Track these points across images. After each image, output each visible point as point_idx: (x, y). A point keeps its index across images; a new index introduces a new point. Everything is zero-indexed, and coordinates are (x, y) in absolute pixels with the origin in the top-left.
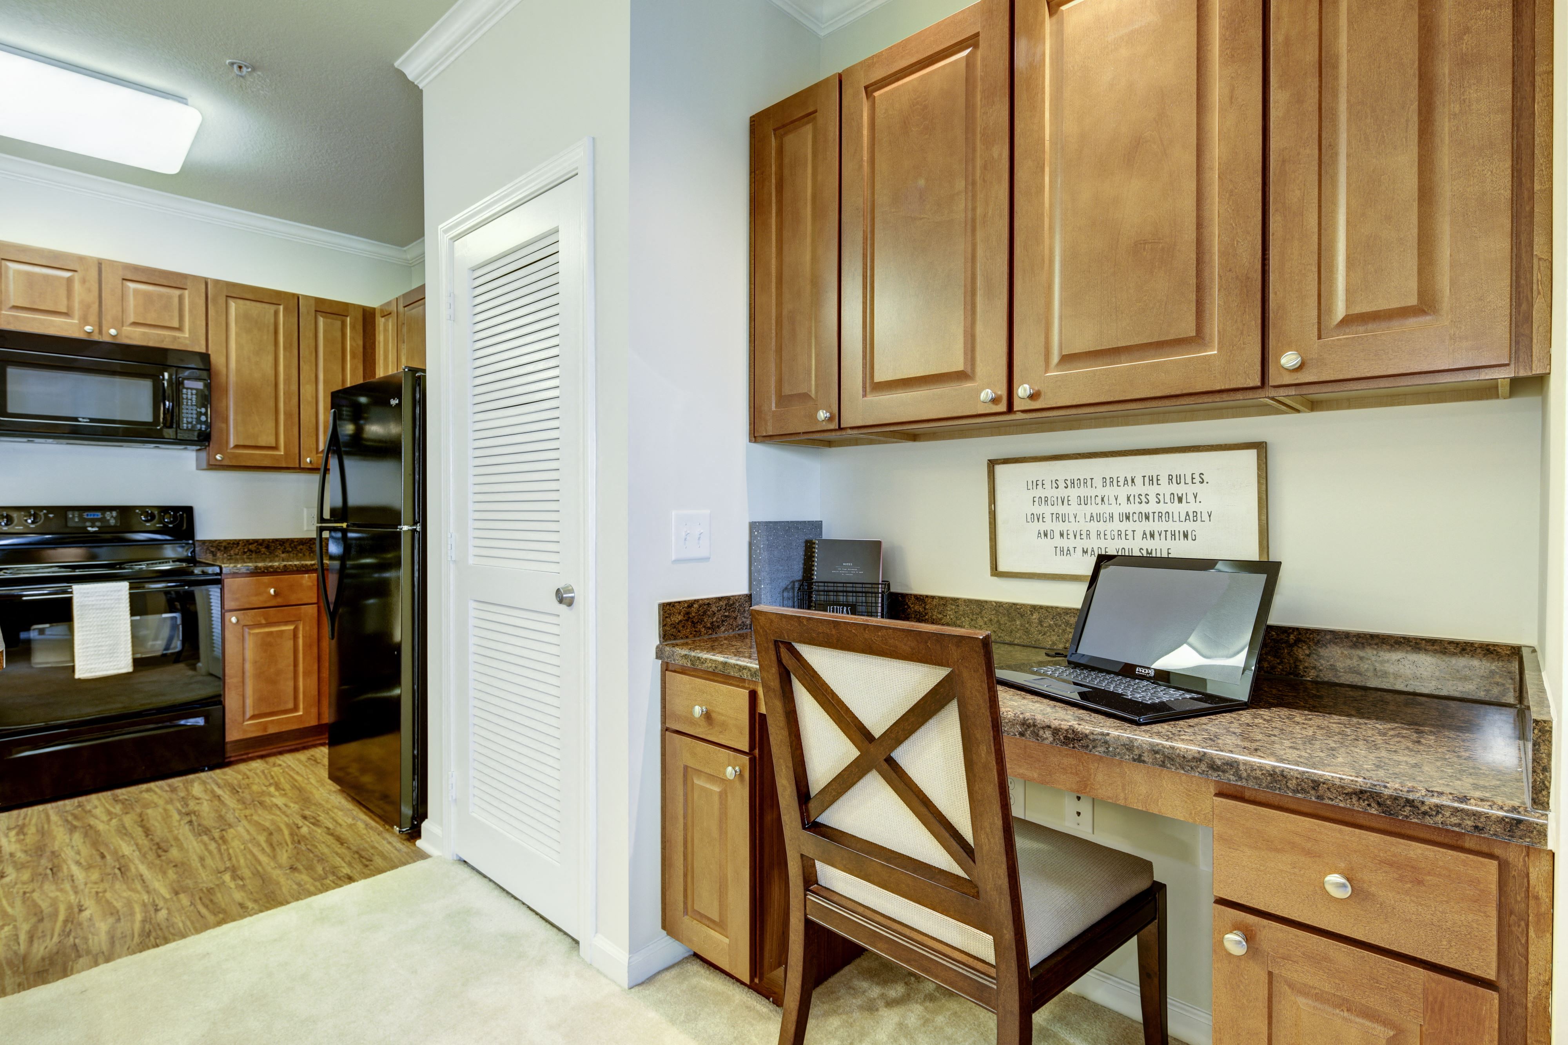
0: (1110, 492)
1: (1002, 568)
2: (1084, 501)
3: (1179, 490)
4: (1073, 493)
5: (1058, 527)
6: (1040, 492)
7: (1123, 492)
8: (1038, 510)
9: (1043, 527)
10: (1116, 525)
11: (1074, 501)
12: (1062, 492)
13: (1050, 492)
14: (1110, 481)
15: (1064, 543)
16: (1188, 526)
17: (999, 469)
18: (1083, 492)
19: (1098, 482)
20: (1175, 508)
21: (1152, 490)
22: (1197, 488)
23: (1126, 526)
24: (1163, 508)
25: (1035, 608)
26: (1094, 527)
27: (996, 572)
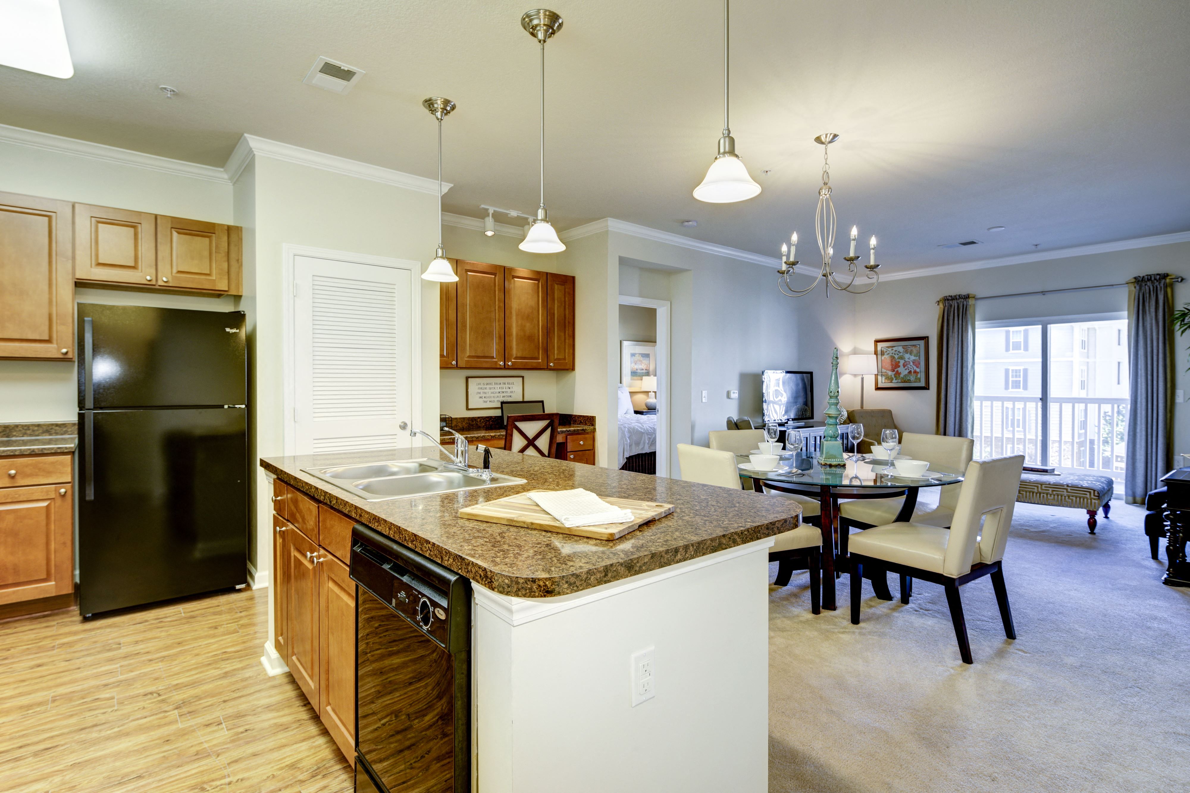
0: (496, 386)
1: (470, 407)
2: (490, 389)
3: (509, 386)
4: (488, 386)
5: (484, 395)
6: (480, 386)
7: (499, 386)
8: (479, 391)
9: (480, 395)
10: (497, 395)
11: (488, 388)
12: (485, 386)
13: (482, 386)
14: (496, 384)
15: (485, 400)
16: (511, 394)
17: (470, 379)
18: (490, 386)
19: (493, 384)
20: (508, 390)
21: (504, 386)
22: (512, 386)
23: (499, 395)
24: (506, 390)
25: (479, 418)
26: (492, 395)
27: (468, 409)
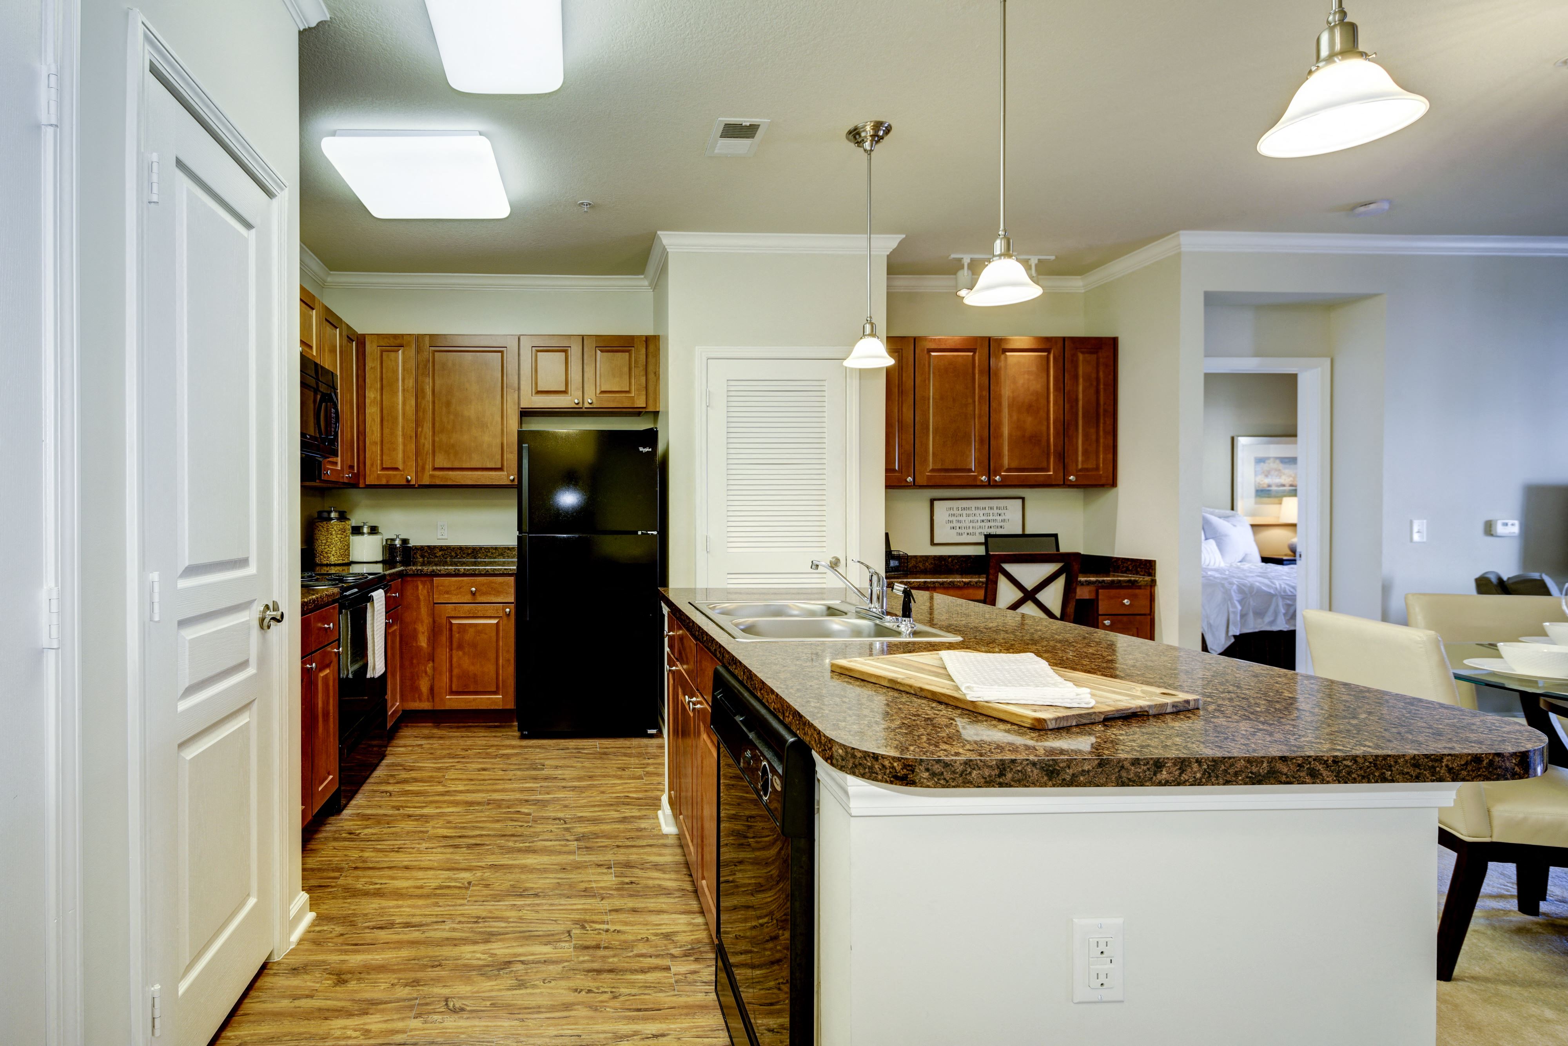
0: (977, 512)
1: (936, 541)
2: (968, 515)
3: (999, 512)
4: (964, 512)
5: (958, 525)
6: (952, 512)
7: (982, 512)
8: (951, 519)
9: (952, 525)
10: (979, 524)
11: (964, 515)
12: (960, 512)
13: (955, 512)
14: (977, 508)
15: (960, 531)
16: (1002, 524)
17: (936, 503)
18: (968, 512)
19: (973, 509)
20: (998, 518)
21: (991, 512)
22: (1005, 511)
23: (983, 524)
24: (994, 518)
25: (950, 556)
26: (971, 525)
27: (933, 543)
